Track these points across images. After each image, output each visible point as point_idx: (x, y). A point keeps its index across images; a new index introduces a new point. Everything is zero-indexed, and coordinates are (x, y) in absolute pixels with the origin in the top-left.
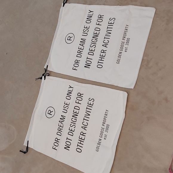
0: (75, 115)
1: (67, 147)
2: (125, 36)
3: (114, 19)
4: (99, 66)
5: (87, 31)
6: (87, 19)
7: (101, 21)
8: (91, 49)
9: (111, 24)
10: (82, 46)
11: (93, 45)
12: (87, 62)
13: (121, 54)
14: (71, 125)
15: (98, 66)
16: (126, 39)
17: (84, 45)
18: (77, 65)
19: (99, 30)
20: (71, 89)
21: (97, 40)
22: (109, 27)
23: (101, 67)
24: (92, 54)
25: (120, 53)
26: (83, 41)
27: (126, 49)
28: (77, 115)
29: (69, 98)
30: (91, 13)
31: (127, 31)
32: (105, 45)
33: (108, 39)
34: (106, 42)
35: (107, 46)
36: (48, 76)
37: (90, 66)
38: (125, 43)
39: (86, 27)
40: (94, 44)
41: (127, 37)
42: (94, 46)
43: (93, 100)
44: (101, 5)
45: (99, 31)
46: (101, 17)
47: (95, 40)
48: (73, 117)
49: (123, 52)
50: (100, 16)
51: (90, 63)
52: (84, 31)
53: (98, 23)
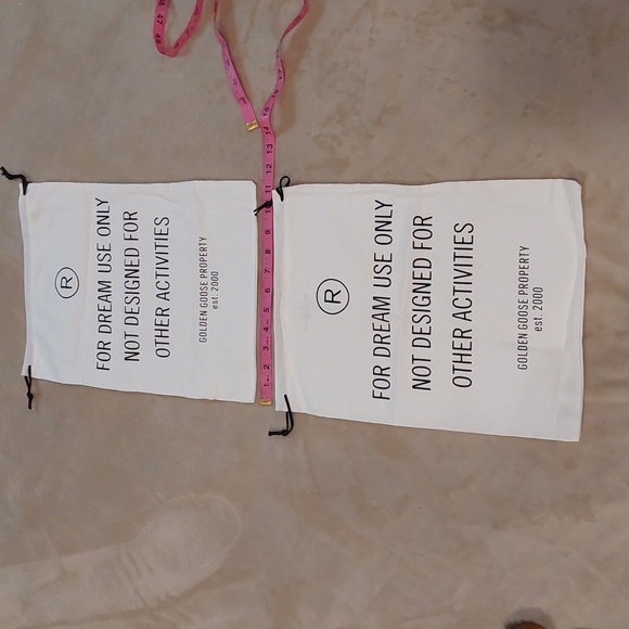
0: (422, 286)
1: (421, 383)
8: (417, 330)
10: (383, 320)
14: (416, 319)
15: (457, 381)
20: (385, 211)
22: (459, 253)
26: (381, 305)
27: (538, 321)
28: (428, 285)
29: (387, 240)
36: (287, 185)
43: (469, 228)
46: (422, 223)
48: (416, 294)
50: (419, 221)
51: (426, 372)
52: (378, 270)
53: (128, 235)
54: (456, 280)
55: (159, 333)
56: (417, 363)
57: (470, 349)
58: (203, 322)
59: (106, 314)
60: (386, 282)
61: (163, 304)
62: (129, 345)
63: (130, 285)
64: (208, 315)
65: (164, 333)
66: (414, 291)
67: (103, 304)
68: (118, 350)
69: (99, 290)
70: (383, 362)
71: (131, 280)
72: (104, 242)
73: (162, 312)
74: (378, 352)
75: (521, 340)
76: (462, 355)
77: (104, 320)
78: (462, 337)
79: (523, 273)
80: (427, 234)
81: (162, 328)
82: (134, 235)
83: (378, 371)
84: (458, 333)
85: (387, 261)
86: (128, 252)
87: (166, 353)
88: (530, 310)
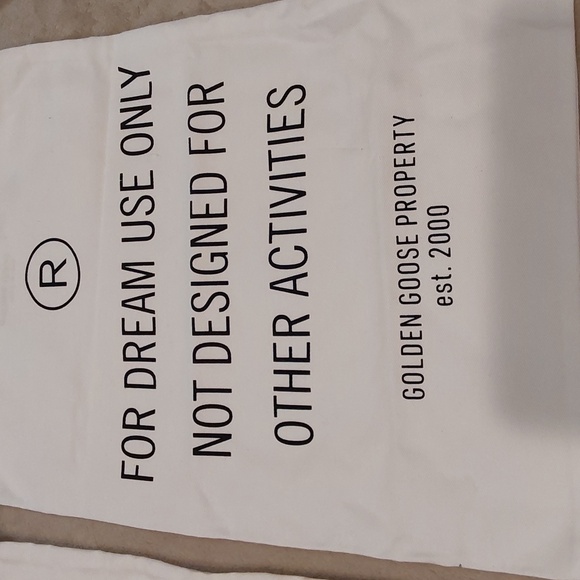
2: (408, 199)
3: (297, 94)
4: (287, 433)
5: (146, 205)
6: (124, 126)
7: (213, 121)
8: (202, 327)
9: (285, 132)
10: (143, 309)
11: (206, 292)
12: (202, 416)
13: (416, 332)
15: (284, 432)
16: (420, 216)
17: (149, 303)
18: (142, 448)
19: (218, 184)
21: (224, 255)
22: (279, 151)
23: (304, 434)
24: (222, 354)
25: (411, 320)
26: (138, 279)
27: (442, 282)
30: (139, 87)
31: (409, 158)
32: (290, 282)
33: (298, 239)
34: (288, 256)
35: (301, 285)
37: (228, 437)
38: (424, 246)
39: (129, 182)
40: (211, 284)
41: (423, 200)
42: (220, 301)
44: (181, 16)
45: (223, 196)
46: (205, 98)
47: (213, 255)
49: (428, 306)
50: (197, 95)
51: (223, 416)
52: (128, 207)
53: (198, 142)
54: (276, 210)
55: (284, 381)
56: (203, 399)
57: (307, 360)
58: (411, 345)
59: (142, 341)
60: (146, 231)
61: (293, 306)
62: (205, 416)
63: (203, 263)
64: (427, 325)
65: (298, 382)
66: (194, 243)
67: (133, 317)
68: (174, 430)
69: (125, 285)
70: (142, 400)
71: (206, 251)
72: (137, 168)
73: (291, 326)
74: (133, 379)
75: (406, 331)
76: (291, 373)
77: (138, 357)
78: (290, 333)
79: (403, 178)
80: (216, 121)
81: (292, 369)
82: (215, 140)
83: (132, 419)
84: (282, 326)
85: (143, 188)
86: (199, 184)
87: (302, 434)
88: (423, 260)
